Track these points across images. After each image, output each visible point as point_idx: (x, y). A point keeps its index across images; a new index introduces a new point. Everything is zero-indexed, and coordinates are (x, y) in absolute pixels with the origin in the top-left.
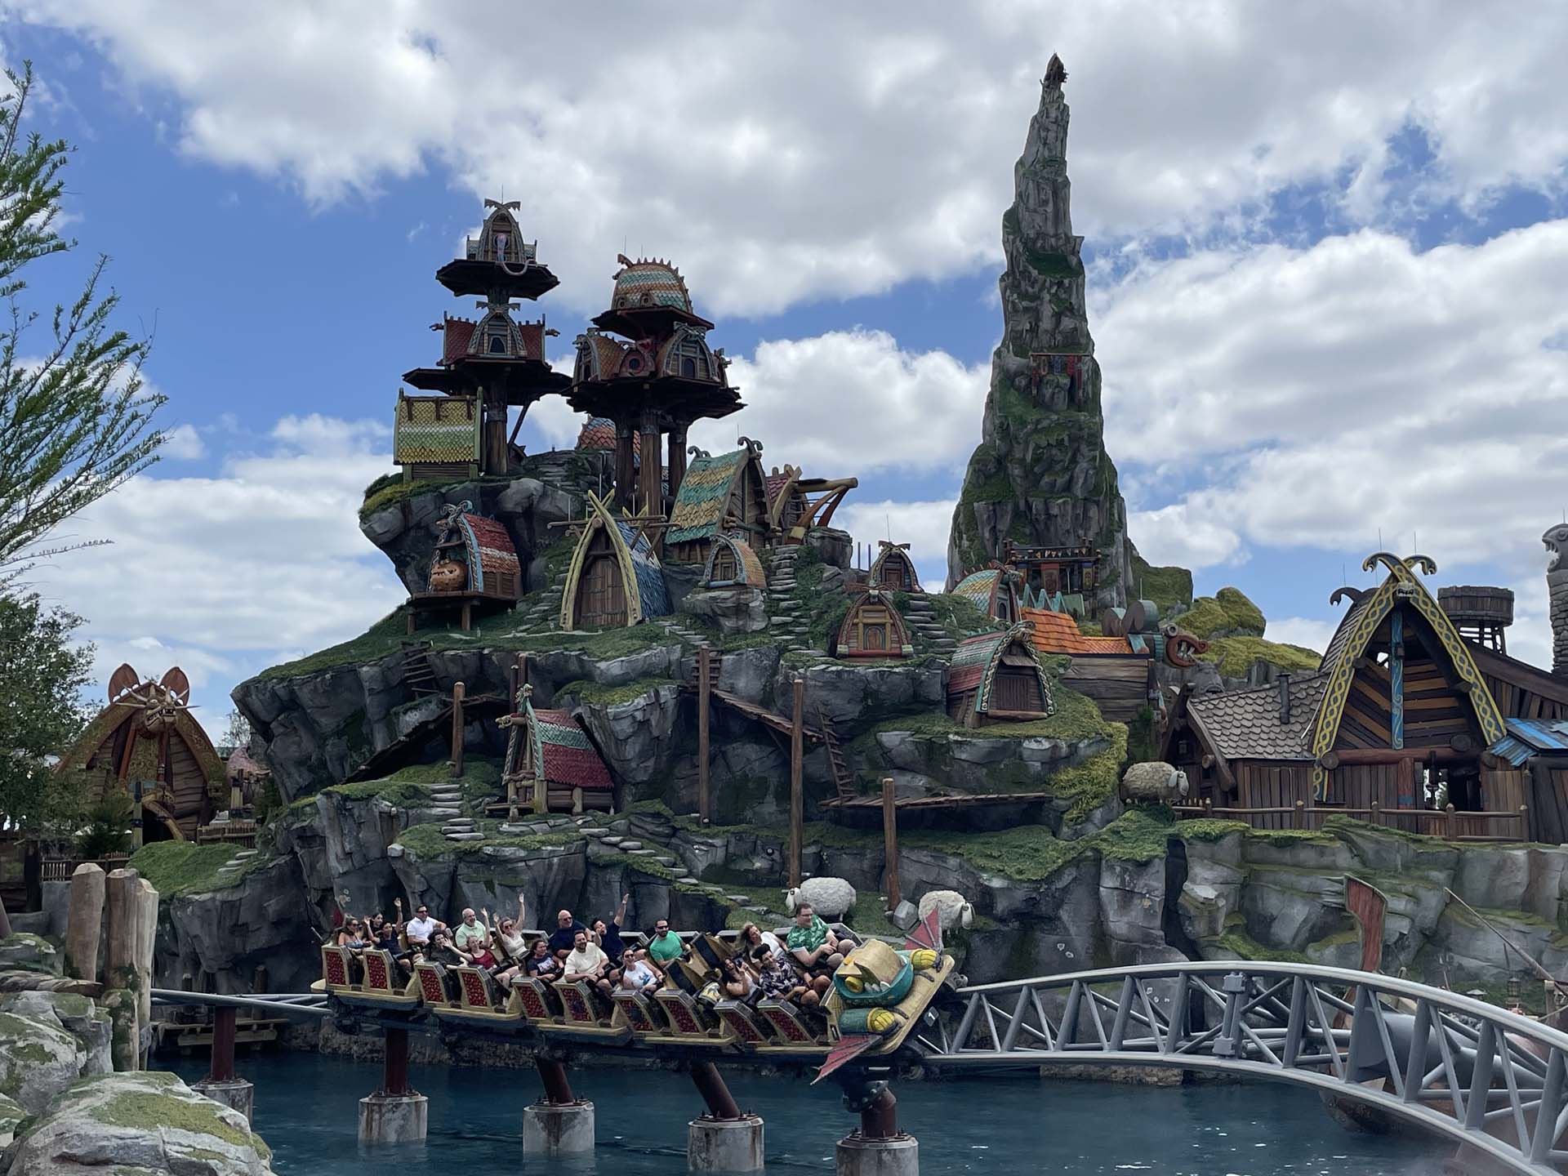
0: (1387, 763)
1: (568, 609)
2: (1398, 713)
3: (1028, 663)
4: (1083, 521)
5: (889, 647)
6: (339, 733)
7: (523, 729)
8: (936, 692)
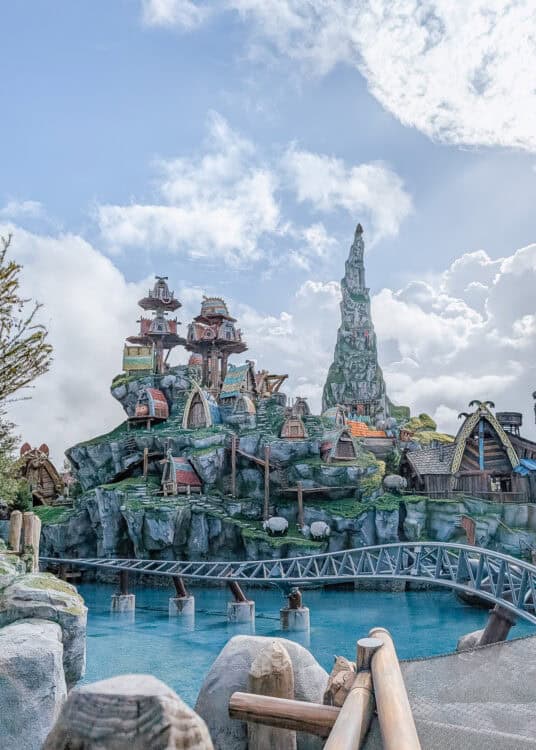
0: (478, 475)
1: (185, 421)
2: (481, 457)
3: (349, 440)
4: (370, 390)
5: (300, 434)
6: (103, 467)
7: (169, 464)
8: (316, 450)
